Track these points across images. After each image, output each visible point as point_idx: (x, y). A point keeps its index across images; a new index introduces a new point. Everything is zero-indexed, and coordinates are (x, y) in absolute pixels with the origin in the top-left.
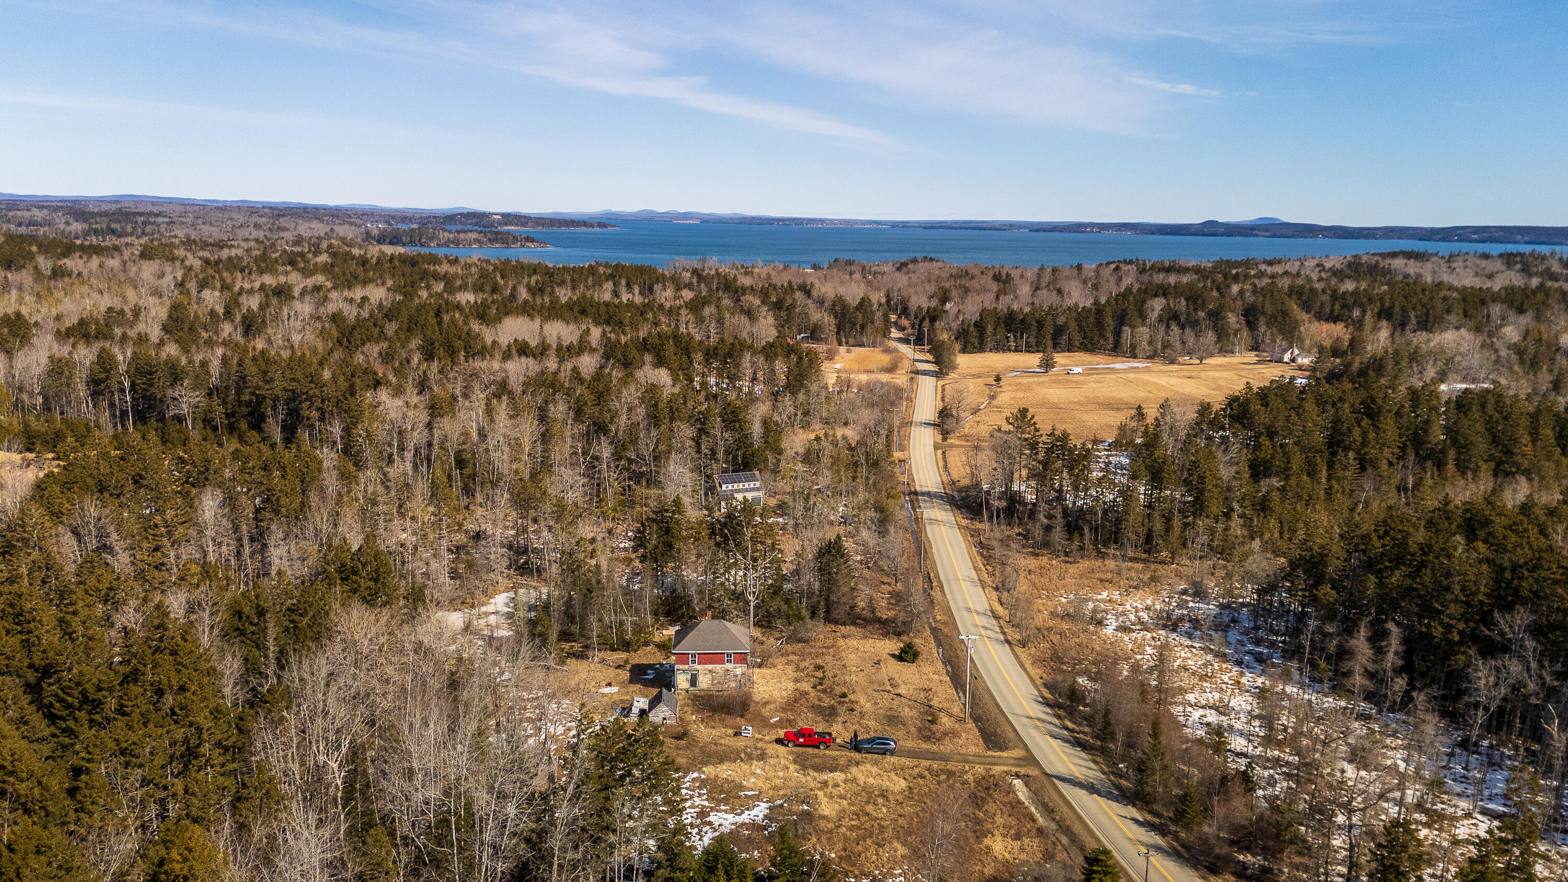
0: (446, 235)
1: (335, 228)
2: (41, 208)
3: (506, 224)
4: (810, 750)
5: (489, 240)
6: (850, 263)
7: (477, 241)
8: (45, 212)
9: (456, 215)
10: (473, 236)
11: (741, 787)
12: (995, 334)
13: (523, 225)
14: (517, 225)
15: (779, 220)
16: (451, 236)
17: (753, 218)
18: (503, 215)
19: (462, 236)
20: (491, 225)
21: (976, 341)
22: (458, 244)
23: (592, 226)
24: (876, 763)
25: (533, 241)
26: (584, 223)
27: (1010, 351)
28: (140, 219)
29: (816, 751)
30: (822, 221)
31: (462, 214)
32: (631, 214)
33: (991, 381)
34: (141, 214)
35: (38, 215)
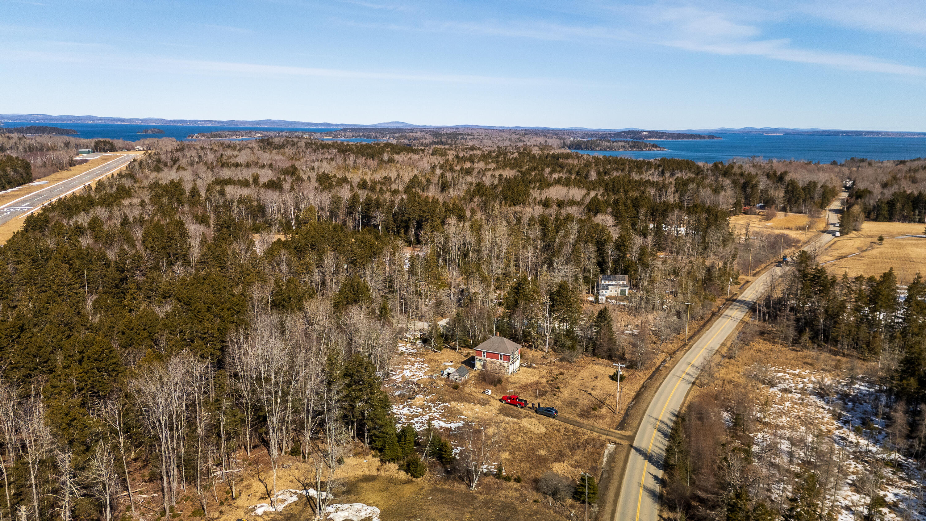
0: (606, 143)
1: (548, 140)
2: (421, 131)
3: (650, 137)
4: (512, 407)
5: (631, 146)
6: (863, 161)
7: (624, 147)
8: (423, 133)
9: (622, 132)
10: (621, 144)
11: (461, 414)
12: (902, 210)
13: (660, 138)
14: (656, 137)
15: (843, 132)
16: (609, 144)
17: (824, 131)
18: (650, 132)
19: (615, 144)
20: (641, 138)
21: (885, 213)
22: (612, 149)
23: (704, 137)
24: (539, 420)
25: (656, 147)
26: (699, 136)
27: (915, 222)
28: (460, 137)
29: (515, 408)
30: (878, 133)
31: (625, 132)
32: (737, 130)
33: (875, 240)
34: (461, 134)
35: (419, 134)
